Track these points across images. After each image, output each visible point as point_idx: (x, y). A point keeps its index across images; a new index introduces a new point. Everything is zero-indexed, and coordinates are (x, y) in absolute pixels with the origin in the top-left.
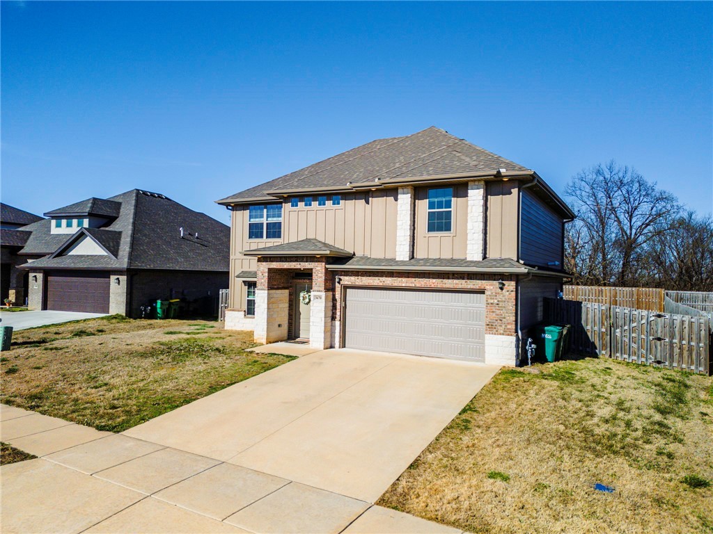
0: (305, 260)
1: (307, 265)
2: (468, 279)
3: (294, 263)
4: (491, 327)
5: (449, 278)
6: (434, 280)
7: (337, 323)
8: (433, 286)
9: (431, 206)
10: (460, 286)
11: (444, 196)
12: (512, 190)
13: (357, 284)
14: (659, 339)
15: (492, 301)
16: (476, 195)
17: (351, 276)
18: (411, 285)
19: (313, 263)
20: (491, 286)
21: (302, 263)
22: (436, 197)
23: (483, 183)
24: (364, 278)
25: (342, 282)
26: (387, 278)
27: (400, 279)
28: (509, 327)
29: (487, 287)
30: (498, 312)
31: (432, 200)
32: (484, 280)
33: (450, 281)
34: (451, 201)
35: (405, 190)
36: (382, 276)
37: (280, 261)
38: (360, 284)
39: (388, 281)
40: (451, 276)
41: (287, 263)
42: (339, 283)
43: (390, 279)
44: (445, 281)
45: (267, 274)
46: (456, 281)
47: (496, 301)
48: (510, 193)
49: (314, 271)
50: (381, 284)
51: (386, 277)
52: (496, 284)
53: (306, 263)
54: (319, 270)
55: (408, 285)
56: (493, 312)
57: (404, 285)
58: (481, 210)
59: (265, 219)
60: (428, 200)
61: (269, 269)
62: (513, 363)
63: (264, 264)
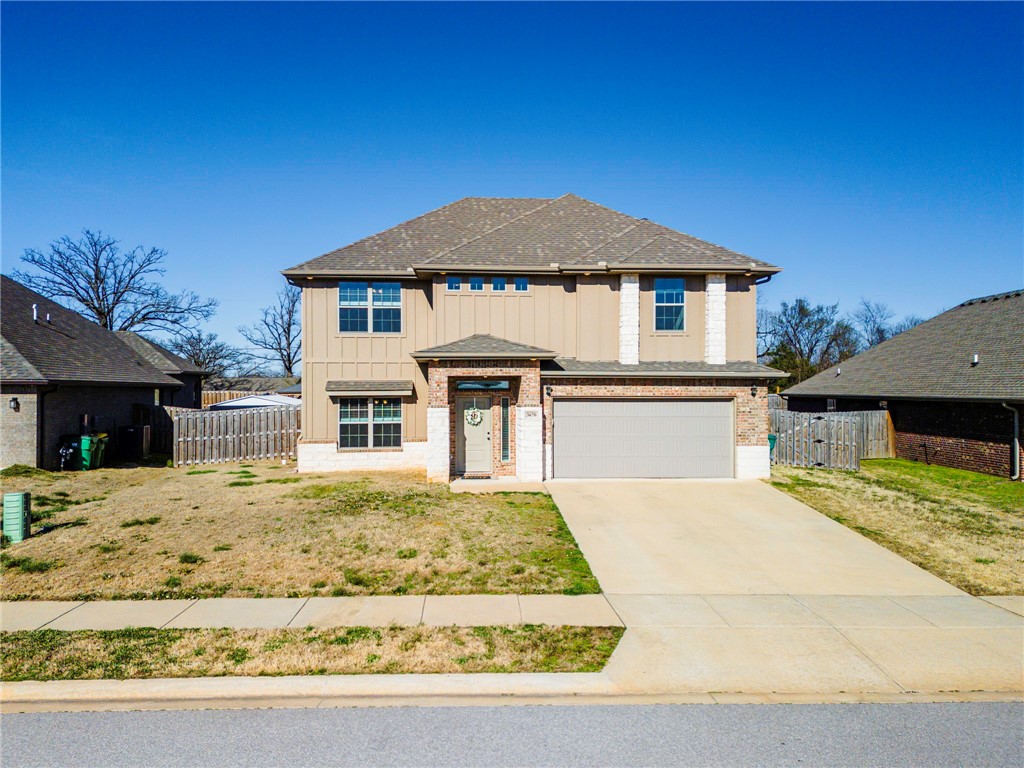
0: (509, 364)
1: (513, 372)
2: (718, 385)
3: (491, 369)
4: (742, 438)
5: (694, 385)
6: (677, 388)
7: (548, 447)
8: (675, 394)
9: (659, 299)
10: (708, 394)
11: (674, 288)
12: (750, 287)
13: (575, 394)
14: (819, 441)
15: (744, 409)
16: (716, 290)
17: (566, 385)
18: (648, 394)
19: (522, 369)
20: (742, 393)
21: (504, 369)
22: (665, 289)
23: (726, 278)
24: (585, 387)
25: (553, 394)
26: (617, 387)
27: (634, 387)
28: (762, 436)
29: (738, 394)
30: (750, 421)
31: (660, 292)
32: (735, 386)
33: (696, 388)
34: (682, 295)
35: (632, 278)
36: (610, 385)
37: (470, 367)
38: (580, 394)
39: (619, 390)
40: (697, 383)
41: (480, 369)
42: (549, 394)
43: (621, 387)
44: (691, 388)
45: (446, 385)
46: (703, 388)
47: (748, 409)
48: (748, 290)
49: (523, 379)
50: (609, 394)
51: (615, 385)
52: (748, 389)
53: (512, 369)
54: (531, 378)
55: (644, 394)
56: (745, 421)
57: (639, 394)
58: (724, 307)
59: (370, 302)
60: (654, 292)
61: (449, 377)
62: (767, 475)
63: (441, 370)
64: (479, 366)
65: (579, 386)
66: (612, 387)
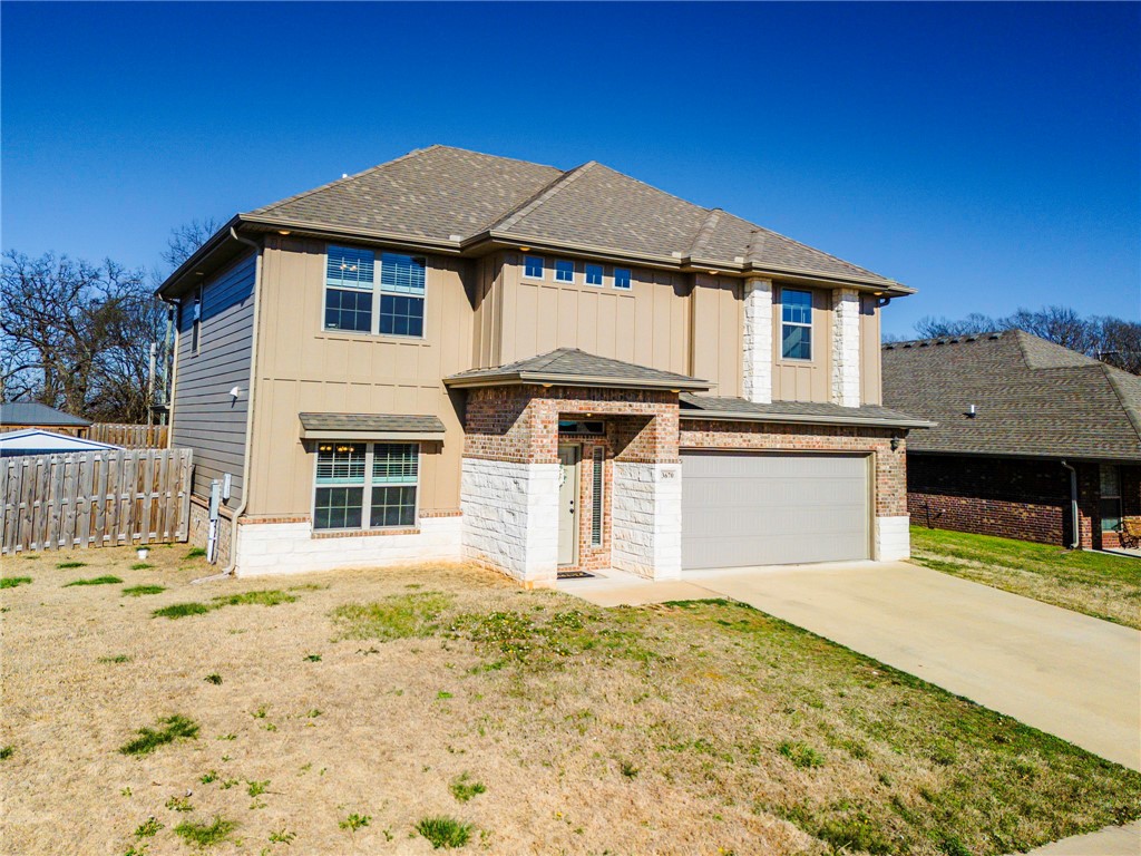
0: (641, 397)
1: (643, 408)
2: (859, 435)
3: (618, 404)
4: (883, 506)
5: (834, 435)
6: (818, 438)
8: (815, 447)
9: (787, 315)
10: (849, 447)
11: (801, 303)
12: (875, 309)
13: (706, 445)
15: (883, 468)
16: (849, 308)
17: (696, 430)
19: (657, 405)
20: (881, 445)
21: (634, 404)
22: (792, 303)
23: (857, 293)
24: (718, 434)
26: (754, 435)
27: (773, 436)
28: (901, 503)
29: (879, 448)
30: (890, 483)
31: (788, 306)
32: (875, 436)
33: (837, 438)
34: (809, 312)
35: (767, 283)
36: (747, 431)
37: (589, 398)
38: (712, 445)
39: (756, 440)
41: (603, 403)
43: (758, 436)
44: (832, 438)
46: (845, 439)
47: (888, 468)
48: (872, 313)
49: (659, 419)
50: (745, 445)
51: (753, 432)
52: (887, 441)
53: (644, 405)
54: (667, 416)
55: (784, 446)
56: (886, 483)
57: (778, 446)
58: (857, 333)
59: (377, 285)
60: (781, 305)
61: (560, 414)
62: (907, 555)
63: (550, 401)
64: (602, 398)
65: (711, 433)
66: (749, 436)
